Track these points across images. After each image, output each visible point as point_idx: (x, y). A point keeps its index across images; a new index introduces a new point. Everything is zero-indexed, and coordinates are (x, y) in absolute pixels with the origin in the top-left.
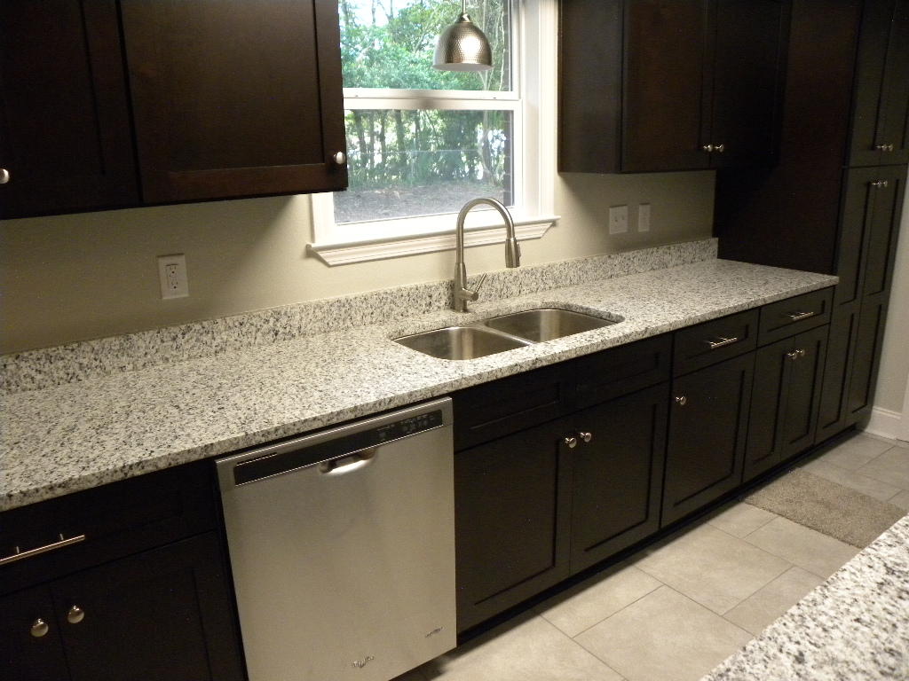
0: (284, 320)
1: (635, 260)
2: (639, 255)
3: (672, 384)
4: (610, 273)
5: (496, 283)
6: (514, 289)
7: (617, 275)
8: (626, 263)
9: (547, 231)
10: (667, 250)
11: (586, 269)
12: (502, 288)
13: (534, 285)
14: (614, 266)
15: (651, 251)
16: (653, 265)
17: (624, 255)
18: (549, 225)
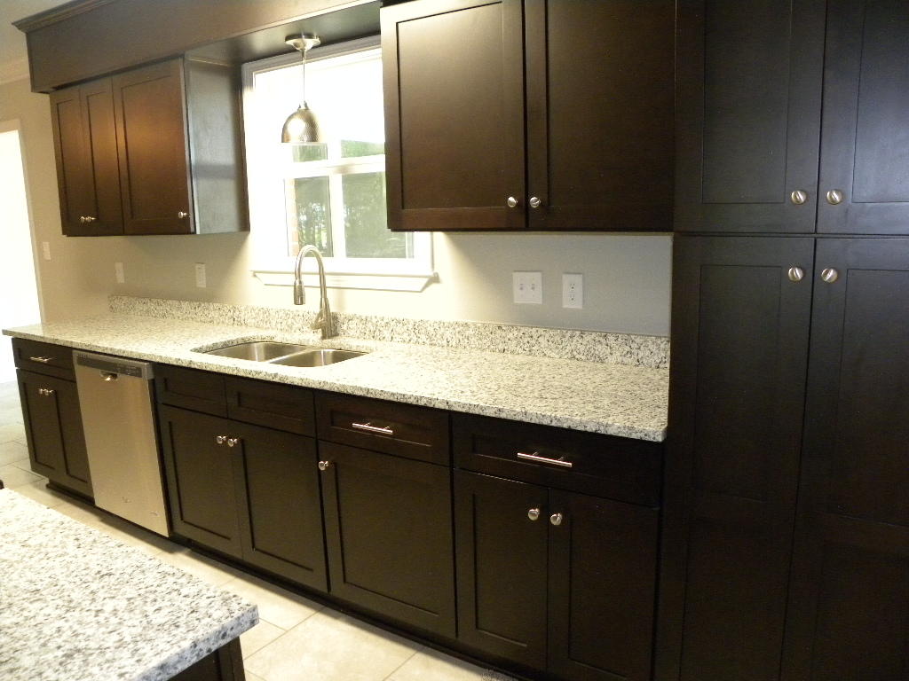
0: (237, 313)
1: (541, 339)
2: (547, 335)
3: (317, 443)
4: (501, 347)
5: (369, 325)
6: (387, 333)
7: (512, 352)
8: (526, 341)
9: (426, 286)
10: (601, 339)
11: (467, 333)
12: (374, 330)
13: (405, 335)
14: (507, 340)
15: (569, 334)
16: (575, 353)
17: (523, 330)
18: (426, 280)
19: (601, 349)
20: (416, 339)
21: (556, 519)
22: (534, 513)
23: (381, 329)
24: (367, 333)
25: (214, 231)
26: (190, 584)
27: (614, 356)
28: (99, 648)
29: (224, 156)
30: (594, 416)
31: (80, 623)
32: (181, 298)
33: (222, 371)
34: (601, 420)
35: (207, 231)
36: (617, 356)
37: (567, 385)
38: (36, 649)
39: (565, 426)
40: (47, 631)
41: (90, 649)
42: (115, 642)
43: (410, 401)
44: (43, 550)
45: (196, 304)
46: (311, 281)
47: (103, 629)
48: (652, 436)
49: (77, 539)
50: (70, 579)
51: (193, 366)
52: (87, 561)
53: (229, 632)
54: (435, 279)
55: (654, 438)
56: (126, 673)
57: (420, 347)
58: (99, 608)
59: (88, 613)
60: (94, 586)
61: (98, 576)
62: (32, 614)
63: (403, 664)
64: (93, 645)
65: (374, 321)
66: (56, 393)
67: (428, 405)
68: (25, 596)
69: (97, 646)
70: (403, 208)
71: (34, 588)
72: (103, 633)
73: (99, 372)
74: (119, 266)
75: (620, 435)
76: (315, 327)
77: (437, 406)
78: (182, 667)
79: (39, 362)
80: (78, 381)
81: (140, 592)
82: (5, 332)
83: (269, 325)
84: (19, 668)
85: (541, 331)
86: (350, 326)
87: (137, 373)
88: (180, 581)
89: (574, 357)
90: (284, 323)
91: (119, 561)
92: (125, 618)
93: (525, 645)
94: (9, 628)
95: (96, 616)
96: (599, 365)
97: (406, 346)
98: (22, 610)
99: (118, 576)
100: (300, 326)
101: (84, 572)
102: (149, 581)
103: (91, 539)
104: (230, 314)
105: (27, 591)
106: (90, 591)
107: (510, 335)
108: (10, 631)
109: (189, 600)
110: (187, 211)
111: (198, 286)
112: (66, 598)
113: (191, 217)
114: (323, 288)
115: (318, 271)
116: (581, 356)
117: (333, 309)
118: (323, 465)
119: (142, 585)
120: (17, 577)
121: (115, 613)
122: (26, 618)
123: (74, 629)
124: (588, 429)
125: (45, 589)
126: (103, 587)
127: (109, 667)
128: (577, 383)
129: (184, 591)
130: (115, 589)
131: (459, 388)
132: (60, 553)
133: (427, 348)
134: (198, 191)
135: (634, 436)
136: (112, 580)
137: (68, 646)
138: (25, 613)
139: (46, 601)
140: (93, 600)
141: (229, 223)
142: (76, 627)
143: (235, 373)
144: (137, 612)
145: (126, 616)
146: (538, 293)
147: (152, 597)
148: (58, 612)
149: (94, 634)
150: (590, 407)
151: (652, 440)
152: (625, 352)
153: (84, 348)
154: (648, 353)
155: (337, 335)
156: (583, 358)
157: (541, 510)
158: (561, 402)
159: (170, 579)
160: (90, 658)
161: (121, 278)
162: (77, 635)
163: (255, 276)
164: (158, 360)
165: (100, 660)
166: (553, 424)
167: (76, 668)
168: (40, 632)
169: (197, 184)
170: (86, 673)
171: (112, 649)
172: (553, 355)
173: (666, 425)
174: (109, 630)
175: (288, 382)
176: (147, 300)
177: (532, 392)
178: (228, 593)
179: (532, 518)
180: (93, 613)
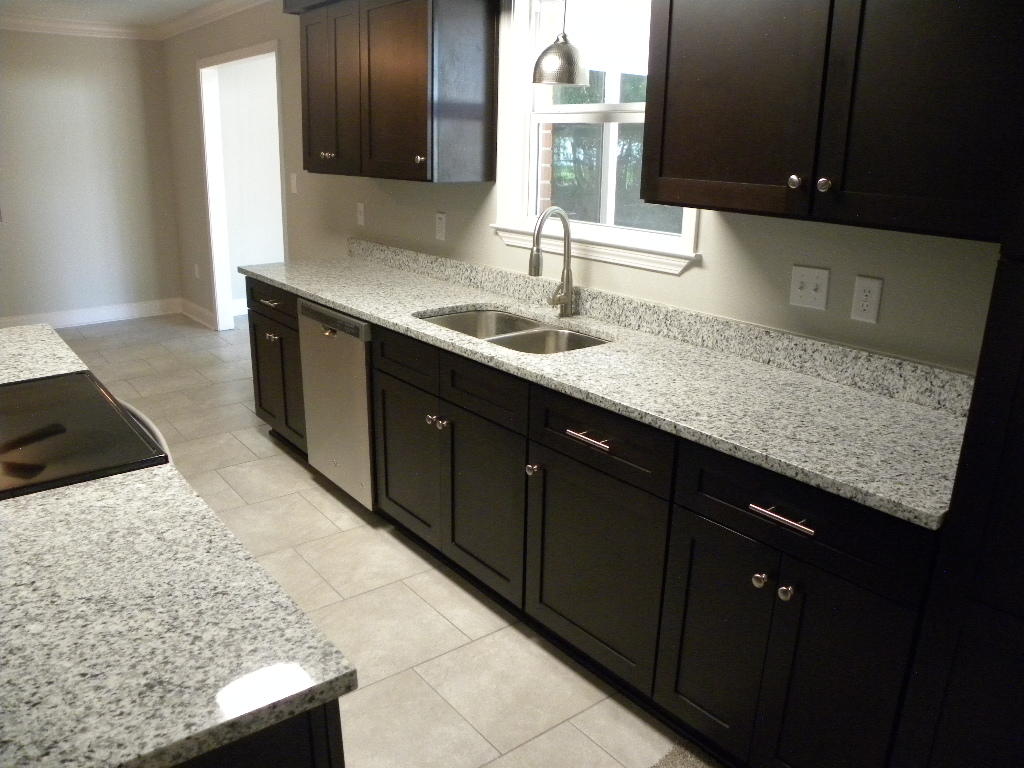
0: (474, 273)
1: (816, 355)
2: (825, 351)
3: (528, 444)
4: (766, 356)
5: (615, 307)
6: (633, 321)
7: (779, 366)
8: (797, 354)
9: (686, 269)
10: (894, 367)
11: (727, 333)
12: (621, 312)
13: (655, 325)
14: (774, 349)
15: (853, 354)
16: (857, 379)
17: (797, 340)
18: (684, 263)
19: (891, 379)
20: (665, 331)
21: (785, 592)
22: (759, 579)
23: (628, 314)
24: (612, 316)
25: (454, 179)
26: (297, 625)
27: (908, 391)
28: (180, 686)
29: (472, 93)
30: (853, 477)
31: (175, 648)
32: (420, 248)
33: (438, 344)
34: (860, 485)
35: (447, 180)
36: (912, 391)
37: (833, 424)
38: (125, 669)
39: (813, 483)
40: (143, 650)
41: (171, 683)
42: (198, 682)
43: (633, 416)
44: (174, 548)
45: (433, 258)
46: (552, 247)
47: (192, 663)
48: (924, 521)
49: (210, 541)
50: (186, 591)
51: (409, 334)
52: (209, 571)
53: (317, 696)
54: (696, 262)
55: (926, 524)
56: (193, 724)
57: (668, 342)
58: (199, 634)
59: (186, 638)
60: (204, 605)
61: (213, 592)
62: (136, 626)
63: (588, 708)
64: (176, 680)
65: (621, 303)
66: (281, 339)
67: (653, 424)
68: (139, 601)
69: (179, 683)
70: (661, 175)
71: (149, 593)
72: (191, 667)
73: (320, 326)
74: (361, 207)
75: (882, 509)
76: (553, 302)
77: (662, 428)
78: (254, 728)
79: (267, 306)
80: (301, 330)
81: (246, 623)
82: (241, 270)
83: (505, 292)
84: (103, 688)
85: (818, 344)
86: (594, 305)
87: (355, 332)
88: (289, 618)
89: (856, 384)
90: (522, 292)
91: (239, 577)
92: (218, 653)
93: (727, 727)
94: (112, 636)
95: (193, 643)
96: (886, 400)
97: (653, 338)
98: (130, 618)
99: (230, 597)
100: (538, 297)
101: (202, 585)
102: (258, 612)
103: (222, 544)
104: (467, 274)
105: (142, 595)
106: (197, 610)
107: (779, 344)
108: (112, 640)
109: (289, 646)
110: (425, 155)
111: (437, 237)
112: (173, 614)
113: (429, 162)
114: (567, 256)
115: (562, 235)
116: (864, 384)
117: (575, 283)
118: (531, 469)
119: (250, 615)
120: (140, 576)
121: (211, 643)
122: (131, 630)
123: (167, 654)
124: (841, 493)
125: (159, 597)
126: (212, 608)
127: (181, 712)
128: (847, 422)
129: (289, 633)
130: (222, 614)
131: (695, 408)
132: (188, 554)
133: (677, 345)
134: (439, 132)
135: (899, 515)
136: (224, 601)
137: (154, 674)
138: (132, 623)
139: (154, 613)
140: (197, 623)
141: (473, 172)
142: (169, 653)
143: (450, 349)
144: (233, 648)
145: (220, 650)
146: (821, 297)
147: (255, 632)
148: (160, 629)
149: (182, 666)
150: (852, 462)
151: (923, 525)
152: (923, 389)
153: (309, 297)
154: (954, 395)
155: (577, 313)
156: (867, 386)
157: (768, 577)
158: (816, 448)
159: (281, 613)
160: (169, 695)
161: (361, 221)
162: (166, 663)
163: (497, 234)
164: (376, 322)
165: (176, 700)
166: (799, 478)
167: (150, 704)
168: (136, 650)
169: (438, 125)
170: (158, 713)
171: (192, 689)
172: (828, 376)
173: (947, 509)
174: (198, 665)
175: (503, 369)
176: (385, 248)
177: (785, 428)
178: (332, 646)
179: (757, 584)
180: (190, 639)
